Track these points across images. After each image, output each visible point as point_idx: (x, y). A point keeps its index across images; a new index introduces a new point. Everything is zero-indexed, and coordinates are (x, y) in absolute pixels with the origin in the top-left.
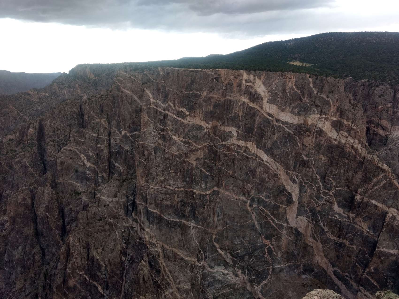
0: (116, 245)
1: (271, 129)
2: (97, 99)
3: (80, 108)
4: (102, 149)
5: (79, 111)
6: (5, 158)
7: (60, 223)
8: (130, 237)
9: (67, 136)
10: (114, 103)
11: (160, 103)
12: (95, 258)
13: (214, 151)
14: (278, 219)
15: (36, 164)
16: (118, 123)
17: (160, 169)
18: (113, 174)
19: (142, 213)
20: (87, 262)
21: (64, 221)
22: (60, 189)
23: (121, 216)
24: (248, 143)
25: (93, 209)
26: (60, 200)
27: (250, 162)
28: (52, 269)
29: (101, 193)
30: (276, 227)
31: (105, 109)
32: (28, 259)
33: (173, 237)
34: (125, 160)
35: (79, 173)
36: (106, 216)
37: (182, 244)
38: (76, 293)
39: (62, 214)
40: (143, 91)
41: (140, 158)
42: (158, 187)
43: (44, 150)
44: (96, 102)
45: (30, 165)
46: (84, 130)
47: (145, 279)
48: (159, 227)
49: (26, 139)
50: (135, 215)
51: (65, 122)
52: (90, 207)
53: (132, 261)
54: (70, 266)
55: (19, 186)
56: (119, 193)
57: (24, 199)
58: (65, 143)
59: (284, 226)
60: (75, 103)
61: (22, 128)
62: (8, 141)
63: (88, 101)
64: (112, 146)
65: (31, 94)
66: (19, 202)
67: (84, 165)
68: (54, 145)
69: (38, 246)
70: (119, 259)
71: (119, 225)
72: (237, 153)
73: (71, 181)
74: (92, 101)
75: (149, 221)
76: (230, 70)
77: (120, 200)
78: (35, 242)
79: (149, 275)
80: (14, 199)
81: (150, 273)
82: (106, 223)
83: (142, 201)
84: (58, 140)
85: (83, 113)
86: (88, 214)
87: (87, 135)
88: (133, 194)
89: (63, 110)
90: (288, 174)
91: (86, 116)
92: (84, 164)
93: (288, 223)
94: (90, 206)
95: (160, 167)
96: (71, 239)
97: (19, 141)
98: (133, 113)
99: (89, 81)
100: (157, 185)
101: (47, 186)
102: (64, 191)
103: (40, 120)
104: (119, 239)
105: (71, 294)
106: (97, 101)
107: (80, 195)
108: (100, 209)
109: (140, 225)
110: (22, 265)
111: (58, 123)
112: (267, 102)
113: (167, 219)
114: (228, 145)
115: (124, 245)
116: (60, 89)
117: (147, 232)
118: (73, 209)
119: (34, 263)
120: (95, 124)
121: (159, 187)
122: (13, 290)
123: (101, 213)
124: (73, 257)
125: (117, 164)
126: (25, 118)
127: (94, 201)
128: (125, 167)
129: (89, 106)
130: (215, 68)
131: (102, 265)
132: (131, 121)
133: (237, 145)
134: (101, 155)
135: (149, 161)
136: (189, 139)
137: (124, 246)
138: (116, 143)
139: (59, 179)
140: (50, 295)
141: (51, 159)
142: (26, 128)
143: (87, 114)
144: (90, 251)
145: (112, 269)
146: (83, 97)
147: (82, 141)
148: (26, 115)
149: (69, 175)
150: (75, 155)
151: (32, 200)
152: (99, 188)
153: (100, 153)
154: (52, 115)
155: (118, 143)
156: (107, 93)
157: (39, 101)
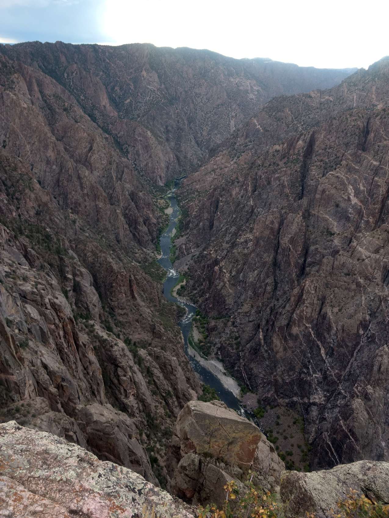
0: (357, 312)
3: (368, 123)
4: (379, 184)
5: (364, 126)
6: (266, 171)
7: (301, 261)
8: (380, 310)
9: (339, 157)
12: (328, 316)
15: (294, 185)
18: (383, 221)
20: (317, 317)
21: (305, 261)
22: (312, 222)
23: (376, 279)
25: (343, 258)
26: (309, 235)
28: (280, 307)
29: (359, 242)
32: (261, 287)
35: (339, 209)
36: (356, 272)
38: (297, 343)
39: (306, 252)
43: (308, 171)
45: (288, 185)
46: (363, 154)
47: (382, 369)
49: (293, 153)
51: (341, 138)
52: (340, 255)
53: (371, 339)
54: (298, 312)
55: (271, 206)
56: (382, 250)
57: (272, 222)
58: (334, 167)
60: (363, 114)
61: (291, 139)
62: (273, 152)
63: (382, 113)
65: (313, 96)
66: (267, 223)
67: (349, 199)
68: (321, 166)
69: (272, 277)
70: (356, 331)
71: (369, 290)
73: (326, 216)
77: (382, 258)
78: (271, 272)
80: (263, 219)
82: (353, 281)
84: (327, 160)
85: (370, 129)
86: (335, 263)
87: (365, 161)
89: (344, 121)
91: (372, 135)
92: (349, 198)
94: (340, 253)
96: (308, 283)
97: (285, 154)
101: (299, 214)
102: (316, 226)
103: (314, 132)
104: (364, 306)
105: (291, 341)
107: (332, 236)
108: (351, 261)
110: (253, 290)
111: (334, 138)
116: (349, 92)
118: (319, 250)
119: (264, 293)
120: (381, 148)
122: (239, 311)
123: (351, 267)
124: (304, 304)
126: (298, 127)
127: (348, 249)
131: (333, 327)
134: (375, 191)
137: (368, 317)
139: (314, 210)
140: (271, 331)
141: (312, 183)
142: (296, 140)
143: (374, 131)
144: (324, 305)
145: (343, 337)
146: (376, 106)
147: (356, 167)
148: (300, 123)
149: (327, 207)
150: (341, 185)
151: (279, 226)
152: (358, 235)
153: (374, 189)
154: (329, 127)
157: (319, 107)
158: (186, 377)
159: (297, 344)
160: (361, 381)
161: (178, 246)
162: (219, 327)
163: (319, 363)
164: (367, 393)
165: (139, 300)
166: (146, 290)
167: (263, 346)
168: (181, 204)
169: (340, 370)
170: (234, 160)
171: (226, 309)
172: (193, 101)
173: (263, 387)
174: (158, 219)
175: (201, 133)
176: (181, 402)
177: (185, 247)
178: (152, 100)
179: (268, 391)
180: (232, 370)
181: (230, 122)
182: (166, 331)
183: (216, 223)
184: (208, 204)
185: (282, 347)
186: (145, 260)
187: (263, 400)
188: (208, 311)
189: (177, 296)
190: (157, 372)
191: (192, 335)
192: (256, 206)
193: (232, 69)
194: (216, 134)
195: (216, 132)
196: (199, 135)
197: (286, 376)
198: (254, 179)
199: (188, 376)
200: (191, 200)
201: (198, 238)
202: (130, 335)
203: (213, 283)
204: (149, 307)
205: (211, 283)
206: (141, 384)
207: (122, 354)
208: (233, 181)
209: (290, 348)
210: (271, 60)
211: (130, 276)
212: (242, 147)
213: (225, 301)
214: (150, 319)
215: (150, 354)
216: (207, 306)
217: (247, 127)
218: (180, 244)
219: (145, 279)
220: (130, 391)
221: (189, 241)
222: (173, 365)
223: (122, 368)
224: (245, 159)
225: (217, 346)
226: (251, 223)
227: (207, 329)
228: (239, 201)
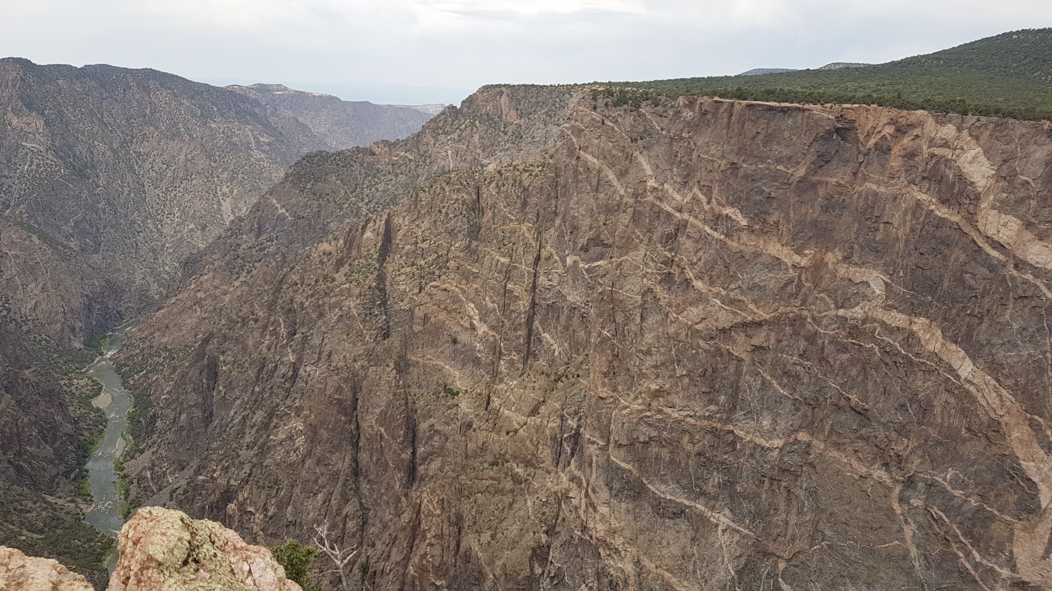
0: (523, 532)
1: (997, 288)
2: (517, 173)
3: (478, 194)
4: (516, 294)
5: (473, 200)
6: (310, 292)
7: (406, 455)
8: (560, 518)
9: (442, 255)
10: (557, 186)
11: (670, 191)
12: (473, 554)
13: (809, 330)
14: (985, 553)
16: (561, 236)
17: (649, 361)
18: (536, 358)
19: (594, 465)
20: (453, 561)
21: (414, 453)
23: (543, 462)
24: (916, 320)
25: (481, 434)
26: (412, 403)
27: (915, 374)
28: (379, 558)
29: (504, 400)
30: (973, 573)
31: (534, 199)
32: (335, 525)
33: (668, 544)
34: (566, 328)
35: (459, 346)
36: (508, 456)
37: (691, 568)
39: (412, 437)
40: (630, 158)
41: (603, 328)
42: (640, 408)
43: (391, 285)
44: (515, 180)
45: (359, 315)
46: (480, 247)
48: (634, 509)
49: (357, 255)
50: (576, 467)
51: (440, 223)
52: (474, 430)
53: (558, 581)
54: (417, 561)
55: (332, 358)
56: (543, 407)
57: (339, 389)
58: (437, 272)
59: (1000, 574)
60: (468, 181)
61: (350, 230)
62: (320, 256)
63: (498, 177)
64: (540, 291)
65: (377, 152)
67: (473, 327)
68: (414, 274)
69: (355, 499)
70: (528, 570)
71: (536, 485)
72: (879, 345)
73: (438, 363)
74: (507, 179)
75: (611, 489)
76: (887, 110)
77: (546, 422)
78: (350, 490)
80: (320, 386)
82: (507, 475)
83: (597, 434)
84: (422, 263)
85: (484, 205)
86: (469, 445)
87: (486, 257)
88: (576, 413)
89: (439, 194)
90: (1032, 424)
91: (489, 214)
92: (472, 325)
93: (1013, 568)
94: (474, 426)
95: (651, 355)
96: (425, 496)
97: (343, 258)
98: (599, 213)
99: (505, 128)
100: (640, 401)
101: (388, 366)
102: (424, 383)
103: (390, 216)
104: (532, 518)
106: (518, 178)
107: (456, 397)
108: (496, 438)
109: (587, 495)
111: (427, 224)
112: (993, 207)
113: (657, 492)
114: (855, 318)
115: (542, 536)
116: (437, 145)
117: (603, 516)
118: (437, 427)
119: (343, 538)
120: (508, 234)
121: (644, 407)
123: (498, 449)
124: (425, 540)
125: (546, 336)
126: (360, 208)
127: (486, 417)
128: (566, 344)
130: (840, 100)
131: (487, 575)
132: (591, 233)
133: (883, 324)
134: (512, 308)
135: (624, 336)
136: (738, 290)
137: (544, 538)
138: (551, 283)
139: (414, 355)
141: (403, 305)
142: (360, 230)
143: (491, 208)
144: (463, 533)
146: (486, 166)
147: (475, 270)
148: (363, 200)
149: (437, 346)
150: (454, 303)
151: (354, 394)
152: (500, 387)
153: (510, 304)
154: (415, 204)
155: (554, 284)
156: (542, 161)
157: (391, 170)
161: (133, 476)
168: (132, 382)
170: (242, 279)
172: (132, 168)
174: (76, 422)
175: (159, 230)
177: (151, 474)
178: (37, 171)
181: (221, 205)
183: (218, 411)
184: (193, 373)
192: (302, 362)
193: (210, 105)
194: (192, 230)
196: (155, 235)
198: (289, 310)
200: (154, 370)
201: (181, 450)
208: (243, 320)
210: (286, 89)
212: (254, 250)
217: (259, 213)
218: (139, 470)
221: (160, 458)
224: (265, 273)
226: (295, 399)
228: (264, 358)
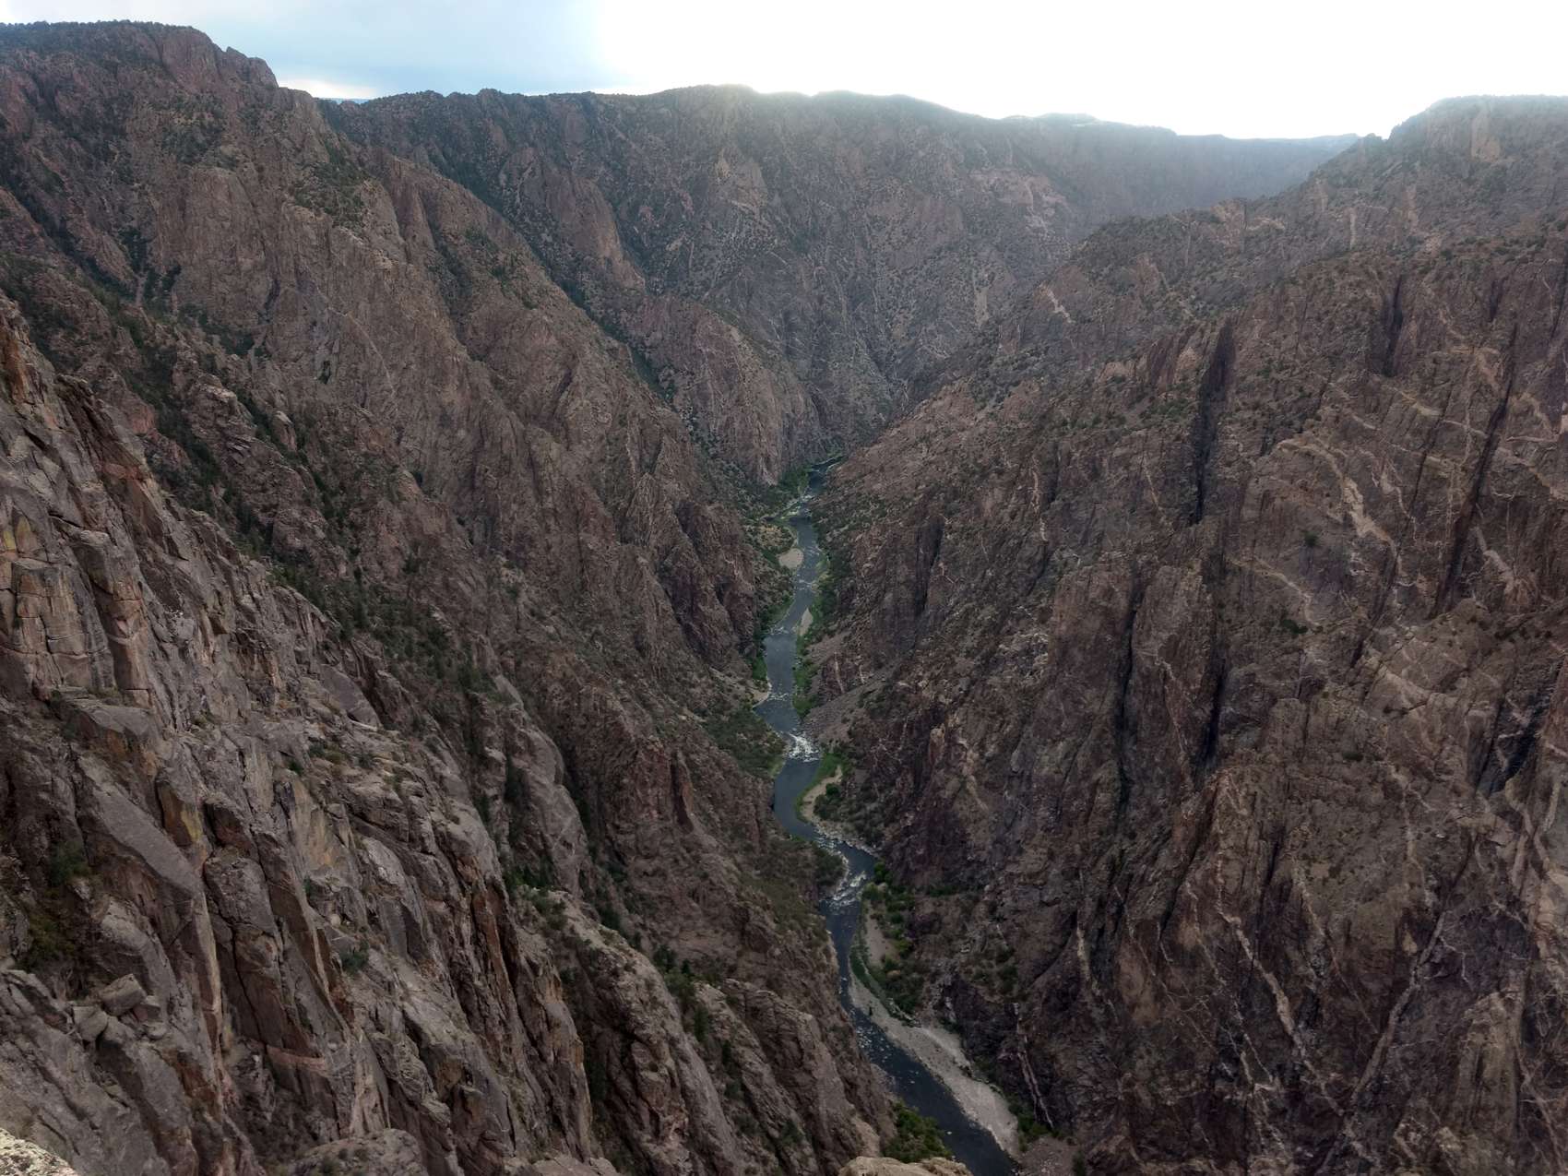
0: (1390, 878)
2: (1484, 256)
3: (1397, 292)
4: (1443, 474)
5: (1385, 303)
6: (1085, 438)
7: (1203, 714)
8: (1467, 874)
9: (1310, 395)
12: (1294, 890)
15: (1173, 480)
16: (1557, 375)
18: (1463, 591)
19: (1555, 798)
20: (1259, 892)
21: (1215, 713)
22: (1234, 592)
23: (1449, 773)
25: (1337, 705)
26: (1224, 633)
28: (1139, 858)
31: (1510, 304)
32: (1076, 794)
34: (1540, 545)
35: (1318, 553)
36: (1381, 751)
38: (1197, 978)
39: (1217, 687)
43: (1214, 437)
44: (1477, 269)
45: (1155, 481)
46: (1388, 386)
47: (1487, 1074)
49: (1166, 384)
50: (1516, 795)
51: (1316, 340)
52: (1325, 695)
53: (1446, 972)
54: (1198, 876)
55: (1105, 544)
56: (1465, 680)
57: (1109, 594)
58: (1297, 424)
60: (1382, 268)
61: (1160, 344)
62: (1107, 382)
63: (1441, 262)
64: (1494, 474)
65: (1224, 219)
66: (1092, 595)
67: (1348, 523)
68: (1255, 423)
69: (1113, 764)
70: (1392, 941)
71: (1429, 807)
73: (1277, 575)
74: (1460, 266)
77: (1465, 707)
78: (1108, 746)
79: (1510, 1068)
80: (1079, 583)
81: (1516, 1062)
82: (1375, 780)
84: (1274, 405)
85: (1405, 312)
86: (1313, 719)
87: (1394, 405)
88: (1532, 701)
89: (1323, 289)
91: (1414, 327)
92: (1347, 518)
94: (1326, 689)
96: (1225, 783)
97: (1142, 387)
99: (1471, 173)
101: (1190, 567)
102: (1247, 604)
103: (1229, 322)
104: (1413, 860)
105: (1179, 971)
106: (1483, 266)
107: (1300, 636)
108: (1364, 715)
109: (1530, 846)
110: (1054, 804)
111: (1291, 340)
115: (1427, 893)
116: (1332, 205)
117: (1558, 889)
118: (1260, 679)
119: (1089, 815)
120: (1444, 367)
122: (1010, 869)
123: (1365, 734)
124: (1216, 850)
125: (1494, 555)
126: (1180, 308)
127: (1351, 678)
128: (1532, 576)
129: (1435, 285)
131: (1313, 928)
134: (1430, 498)
137: (1429, 899)
138: (1519, 460)
139: (1237, 556)
140: (1113, 935)
141: (1230, 473)
142: (1175, 345)
143: (1418, 317)
144: (1282, 856)
145: (1350, 962)
146: (1421, 242)
147: (1367, 425)
148: (1187, 296)
149: (1278, 547)
150: (1320, 478)
151: (1132, 603)
152: (1383, 632)
153: (1427, 490)
154: (1277, 305)
155: (1527, 464)
156: (1540, 233)
157: (1243, 248)
158: (846, 1080)
159: (1200, 978)
160: (1418, 1110)
161: (818, 664)
162: (946, 919)
163: (1272, 1045)
164: (1439, 1153)
165: (699, 830)
166: (720, 798)
167: (1089, 984)
168: (829, 540)
169: (1346, 1072)
170: (988, 409)
171: (969, 863)
172: (863, 240)
173: (1091, 1118)
174: (758, 582)
175: (887, 330)
176: (827, 1161)
177: (840, 666)
178: (745, 241)
179: (1109, 1133)
180: (991, 1060)
181: (974, 297)
182: (782, 931)
183: (934, 595)
184: (908, 538)
185: (1150, 988)
186: (721, 706)
187: (1091, 1163)
188: (912, 866)
189: (816, 819)
190: (753, 1060)
191: (863, 942)
192: (1057, 544)
193: (979, 146)
194: (932, 333)
195: (932, 327)
196: (882, 337)
197: (1166, 1083)
198: (1050, 462)
199: (849, 1075)
200: (858, 527)
201: (880, 641)
202: (671, 938)
203: (928, 779)
204: (729, 853)
205: (921, 778)
206: (703, 1095)
207: (645, 997)
208: (983, 470)
209: (1172, 990)
210: (1092, 119)
211: (674, 756)
212: (1011, 368)
213: (965, 835)
214: (731, 890)
215: (732, 1002)
216: (908, 850)
217: (1026, 312)
218: (826, 658)
219: (718, 764)
220: (670, 1118)
221: (853, 648)
222: (802, 1038)
223: (646, 1042)
224: (1022, 403)
225: (940, 981)
226: (1042, 596)
227: (910, 927)
228: (1005, 530)
